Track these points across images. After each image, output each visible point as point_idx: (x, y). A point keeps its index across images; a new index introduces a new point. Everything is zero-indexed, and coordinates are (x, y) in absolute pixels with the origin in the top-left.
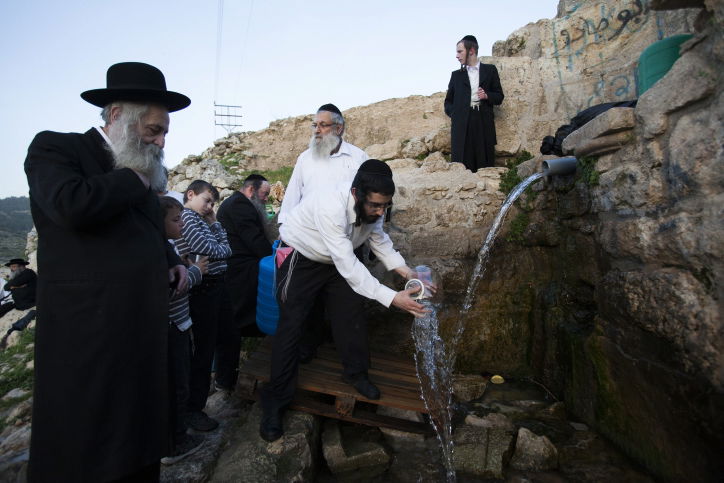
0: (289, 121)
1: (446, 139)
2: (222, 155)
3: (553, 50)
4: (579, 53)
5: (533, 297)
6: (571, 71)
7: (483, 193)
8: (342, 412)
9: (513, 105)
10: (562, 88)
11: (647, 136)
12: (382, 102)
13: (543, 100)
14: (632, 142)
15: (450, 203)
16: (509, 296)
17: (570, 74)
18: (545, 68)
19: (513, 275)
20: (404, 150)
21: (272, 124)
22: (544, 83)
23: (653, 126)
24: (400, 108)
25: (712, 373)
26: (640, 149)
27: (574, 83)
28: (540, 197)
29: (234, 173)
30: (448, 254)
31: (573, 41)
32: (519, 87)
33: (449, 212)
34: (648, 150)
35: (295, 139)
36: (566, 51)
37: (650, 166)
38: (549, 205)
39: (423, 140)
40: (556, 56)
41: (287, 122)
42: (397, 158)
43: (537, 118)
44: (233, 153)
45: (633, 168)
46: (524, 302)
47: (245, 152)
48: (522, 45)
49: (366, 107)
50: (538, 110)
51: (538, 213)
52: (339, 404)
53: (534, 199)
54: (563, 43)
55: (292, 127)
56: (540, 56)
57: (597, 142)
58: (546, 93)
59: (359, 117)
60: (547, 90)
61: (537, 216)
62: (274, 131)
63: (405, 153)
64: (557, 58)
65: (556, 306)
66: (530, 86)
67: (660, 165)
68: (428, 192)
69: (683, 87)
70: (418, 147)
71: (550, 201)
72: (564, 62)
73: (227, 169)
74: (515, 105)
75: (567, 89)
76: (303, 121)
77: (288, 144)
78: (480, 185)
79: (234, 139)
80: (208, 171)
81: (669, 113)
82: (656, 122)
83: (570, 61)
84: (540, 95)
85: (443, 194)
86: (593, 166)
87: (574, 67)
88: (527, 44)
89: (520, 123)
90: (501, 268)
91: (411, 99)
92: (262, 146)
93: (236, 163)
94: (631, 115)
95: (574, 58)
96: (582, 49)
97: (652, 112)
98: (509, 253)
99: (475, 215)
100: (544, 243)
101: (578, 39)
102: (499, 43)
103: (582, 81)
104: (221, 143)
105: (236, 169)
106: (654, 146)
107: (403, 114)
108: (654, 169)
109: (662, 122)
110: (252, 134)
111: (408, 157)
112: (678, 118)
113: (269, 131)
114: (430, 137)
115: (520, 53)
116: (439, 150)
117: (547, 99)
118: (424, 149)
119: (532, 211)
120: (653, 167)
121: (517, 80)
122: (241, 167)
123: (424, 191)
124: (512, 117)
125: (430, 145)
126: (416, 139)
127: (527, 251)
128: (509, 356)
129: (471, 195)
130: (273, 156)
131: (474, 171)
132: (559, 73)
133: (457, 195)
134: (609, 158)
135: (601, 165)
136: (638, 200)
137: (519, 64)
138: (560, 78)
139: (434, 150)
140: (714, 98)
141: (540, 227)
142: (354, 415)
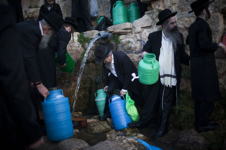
5: (91, 81)
7: (72, 42)
11: (136, 32)
14: (131, 32)
23: (138, 30)
26: (134, 35)
34: (136, 36)
37: (137, 40)
45: (131, 40)
46: (88, 83)
51: (92, 51)
57: (122, 31)
67: (139, 40)
69: (146, 22)
81: (142, 28)
82: (139, 29)
86: (118, 37)
94: (132, 25)
97: (138, 26)
99: (70, 50)
106: (138, 35)
108: (138, 41)
109: (140, 29)
112: (144, 29)
120: (137, 41)
128: (83, 104)
134: (124, 36)
135: (121, 37)
136: (133, 49)
140: (152, 27)
141: (93, 56)
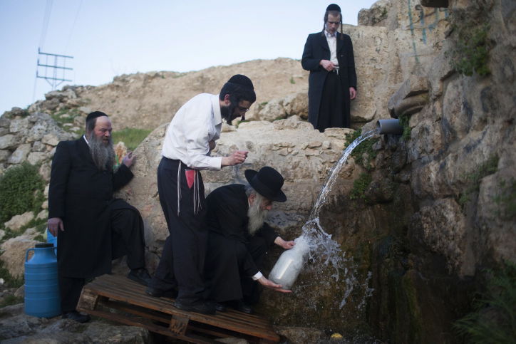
0: (137, 77)
1: (305, 103)
2: (54, 110)
3: (408, 22)
4: (431, 28)
5: (372, 252)
6: (425, 43)
7: (328, 151)
8: (176, 330)
9: (369, 72)
10: (417, 59)
11: (434, 97)
12: (246, 63)
13: (398, 69)
14: (427, 102)
15: (296, 159)
16: (350, 253)
17: (424, 46)
18: (400, 39)
19: (355, 233)
20: (261, 112)
21: (115, 79)
22: (400, 53)
23: (435, 89)
24: (266, 70)
25: (460, 270)
26: (431, 107)
27: (427, 55)
28: (379, 156)
29: (68, 130)
30: (291, 209)
31: (427, 16)
32: (375, 55)
33: (294, 168)
34: (435, 109)
35: (142, 97)
36: (419, 25)
37: (435, 120)
38: (385, 162)
39: (281, 103)
40: (411, 28)
41: (135, 78)
42: (254, 120)
43: (393, 86)
44: (67, 108)
45: (428, 123)
46: (364, 259)
47: (82, 109)
48: (384, 14)
49: (226, 67)
50: (393, 78)
51: (378, 172)
52: (173, 322)
53: (375, 158)
54: (417, 17)
55: (140, 84)
56: (397, 27)
57: (406, 102)
58: (401, 63)
59: (219, 77)
60: (402, 59)
61: (377, 175)
62: (118, 86)
63: (262, 116)
64: (412, 30)
65: (389, 257)
66: (386, 54)
67: (439, 119)
68: (274, 148)
70: (275, 110)
71: (386, 159)
72: (418, 35)
73: (60, 125)
74: (371, 72)
75: (421, 60)
76: (153, 78)
77: (133, 102)
78: (326, 144)
79: (70, 93)
80: (39, 126)
81: (442, 80)
82: (436, 86)
83: (424, 34)
84: (396, 64)
85: (290, 150)
86: (408, 123)
87: (427, 40)
88: (389, 14)
89: (376, 90)
90: (344, 225)
91: (279, 61)
92: (103, 103)
93: (71, 120)
94: (425, 80)
95: (427, 32)
96: (435, 24)
97: (434, 79)
98: (352, 211)
99: (320, 172)
100: (382, 201)
101: (431, 15)
102: (363, 11)
103: (434, 53)
104: (54, 97)
105: (70, 127)
106: (437, 105)
107: (268, 77)
109: (439, 86)
110: (91, 88)
111: (265, 119)
113: (112, 87)
114: (289, 99)
115: (382, 22)
116: (297, 114)
117: (403, 68)
118: (282, 112)
119: (374, 169)
120: (437, 121)
121: (374, 48)
122: (75, 125)
123: (271, 146)
124: (368, 83)
125: (288, 109)
126: (274, 102)
127: (370, 210)
129: (316, 152)
130: (115, 115)
131: (322, 131)
132: (414, 44)
133: (302, 152)
134: (417, 115)
135: (412, 121)
136: (430, 148)
137: (376, 34)
138: (415, 49)
139: (292, 113)
141: (378, 184)
142: (186, 334)
